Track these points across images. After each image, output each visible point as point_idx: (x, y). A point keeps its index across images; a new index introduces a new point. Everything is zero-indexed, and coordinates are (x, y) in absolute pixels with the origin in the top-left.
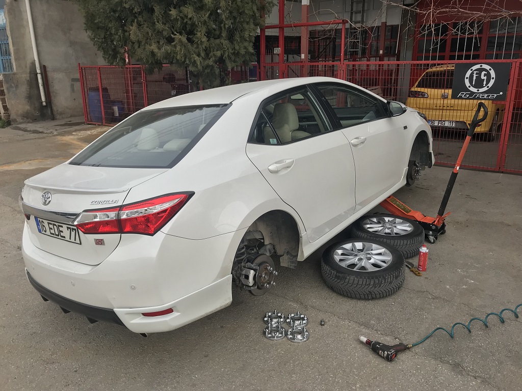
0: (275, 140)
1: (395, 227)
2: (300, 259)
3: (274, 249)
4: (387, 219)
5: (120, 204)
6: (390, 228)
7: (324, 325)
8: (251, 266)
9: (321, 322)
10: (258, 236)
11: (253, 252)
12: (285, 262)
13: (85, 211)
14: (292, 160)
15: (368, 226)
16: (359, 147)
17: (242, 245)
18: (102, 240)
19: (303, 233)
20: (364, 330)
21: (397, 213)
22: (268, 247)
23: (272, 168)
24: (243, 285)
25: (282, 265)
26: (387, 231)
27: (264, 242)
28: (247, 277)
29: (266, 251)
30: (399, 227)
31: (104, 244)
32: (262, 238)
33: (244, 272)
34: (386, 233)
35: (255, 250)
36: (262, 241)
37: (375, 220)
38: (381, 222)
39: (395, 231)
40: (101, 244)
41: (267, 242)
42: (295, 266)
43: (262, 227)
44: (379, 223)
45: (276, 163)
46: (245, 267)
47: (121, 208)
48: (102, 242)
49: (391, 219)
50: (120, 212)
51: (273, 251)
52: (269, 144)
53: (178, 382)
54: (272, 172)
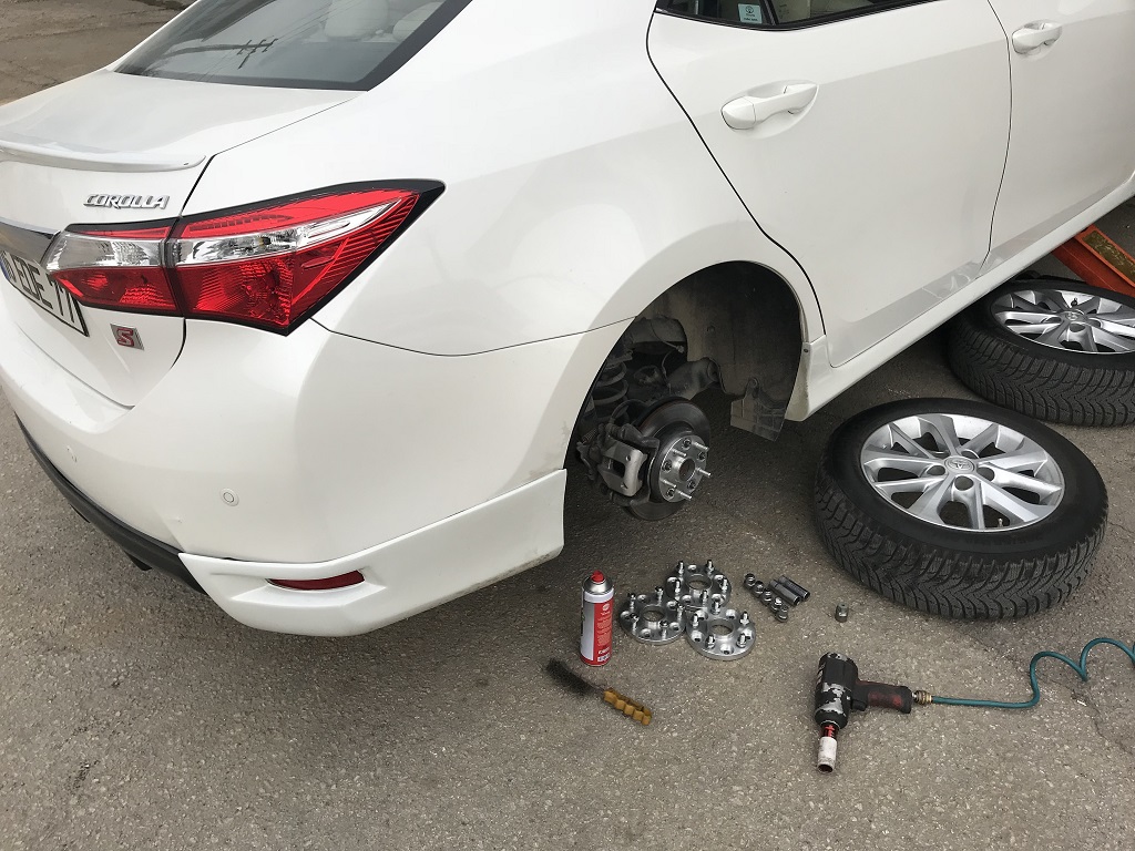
0: (757, 9)
1: (1098, 325)
2: (793, 413)
3: (715, 373)
4: (1069, 297)
5: (173, 211)
6: (1080, 328)
7: (844, 620)
8: (636, 438)
9: (838, 610)
10: (667, 335)
11: (649, 380)
12: (743, 416)
13: (74, 228)
14: (812, 86)
15: (1010, 315)
16: (1035, 57)
17: (616, 362)
18: (132, 332)
19: (815, 339)
20: (970, 653)
21: (1103, 280)
22: (697, 369)
23: (735, 110)
24: (606, 489)
25: (734, 423)
26: (1070, 335)
27: (685, 354)
28: (620, 469)
29: (691, 382)
30: (1111, 326)
31: (140, 346)
32: (681, 340)
33: (611, 453)
34: (1064, 343)
35: (656, 375)
36: (681, 350)
37: (1031, 297)
38: (1050, 304)
39: (1098, 336)
40: (132, 345)
41: (695, 353)
42: (775, 434)
43: (682, 311)
44: (1042, 307)
45: (751, 93)
46: (615, 436)
47: (176, 227)
48: (133, 337)
49: (1082, 298)
50: (172, 241)
51: (711, 380)
52: (735, 22)
53: (387, 764)
54: (732, 125)
